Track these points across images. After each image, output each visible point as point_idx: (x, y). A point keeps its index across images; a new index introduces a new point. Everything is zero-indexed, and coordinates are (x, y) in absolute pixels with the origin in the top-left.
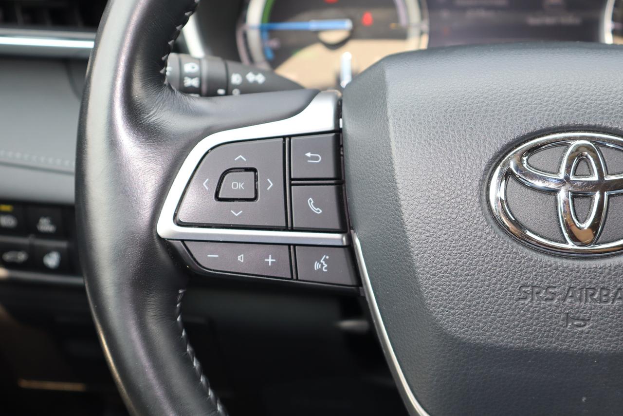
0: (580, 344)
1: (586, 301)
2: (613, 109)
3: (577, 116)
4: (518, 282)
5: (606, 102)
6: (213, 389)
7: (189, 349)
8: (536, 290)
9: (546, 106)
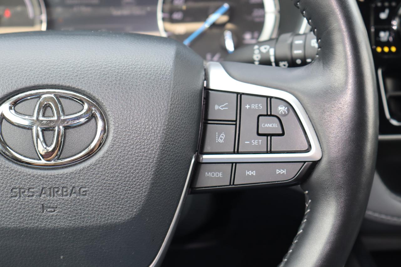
0: (52, 223)
1: (54, 196)
2: (67, 74)
3: (44, 79)
4: (10, 186)
5: (63, 69)
8: (22, 190)
9: (25, 73)
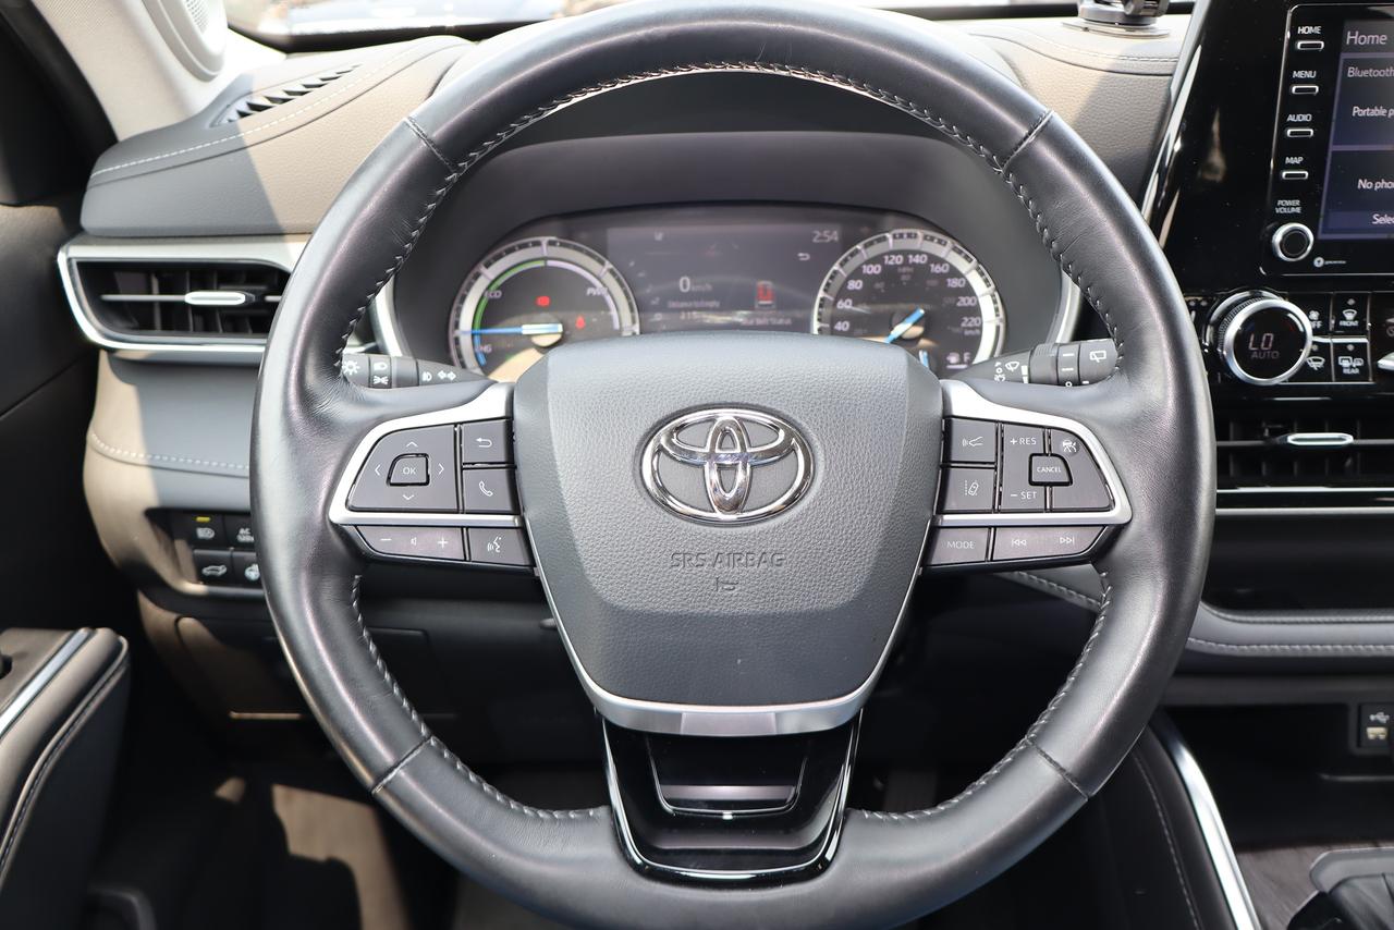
0: (730, 607)
1: (734, 566)
2: (754, 387)
4: (670, 550)
5: (749, 380)
6: (390, 671)
7: (365, 634)
8: (688, 557)
9: (693, 385)
